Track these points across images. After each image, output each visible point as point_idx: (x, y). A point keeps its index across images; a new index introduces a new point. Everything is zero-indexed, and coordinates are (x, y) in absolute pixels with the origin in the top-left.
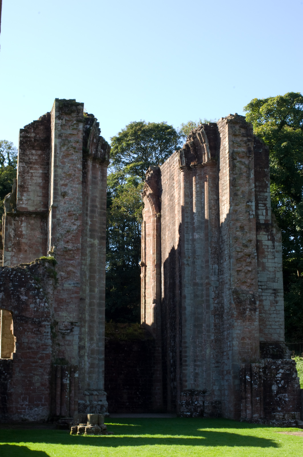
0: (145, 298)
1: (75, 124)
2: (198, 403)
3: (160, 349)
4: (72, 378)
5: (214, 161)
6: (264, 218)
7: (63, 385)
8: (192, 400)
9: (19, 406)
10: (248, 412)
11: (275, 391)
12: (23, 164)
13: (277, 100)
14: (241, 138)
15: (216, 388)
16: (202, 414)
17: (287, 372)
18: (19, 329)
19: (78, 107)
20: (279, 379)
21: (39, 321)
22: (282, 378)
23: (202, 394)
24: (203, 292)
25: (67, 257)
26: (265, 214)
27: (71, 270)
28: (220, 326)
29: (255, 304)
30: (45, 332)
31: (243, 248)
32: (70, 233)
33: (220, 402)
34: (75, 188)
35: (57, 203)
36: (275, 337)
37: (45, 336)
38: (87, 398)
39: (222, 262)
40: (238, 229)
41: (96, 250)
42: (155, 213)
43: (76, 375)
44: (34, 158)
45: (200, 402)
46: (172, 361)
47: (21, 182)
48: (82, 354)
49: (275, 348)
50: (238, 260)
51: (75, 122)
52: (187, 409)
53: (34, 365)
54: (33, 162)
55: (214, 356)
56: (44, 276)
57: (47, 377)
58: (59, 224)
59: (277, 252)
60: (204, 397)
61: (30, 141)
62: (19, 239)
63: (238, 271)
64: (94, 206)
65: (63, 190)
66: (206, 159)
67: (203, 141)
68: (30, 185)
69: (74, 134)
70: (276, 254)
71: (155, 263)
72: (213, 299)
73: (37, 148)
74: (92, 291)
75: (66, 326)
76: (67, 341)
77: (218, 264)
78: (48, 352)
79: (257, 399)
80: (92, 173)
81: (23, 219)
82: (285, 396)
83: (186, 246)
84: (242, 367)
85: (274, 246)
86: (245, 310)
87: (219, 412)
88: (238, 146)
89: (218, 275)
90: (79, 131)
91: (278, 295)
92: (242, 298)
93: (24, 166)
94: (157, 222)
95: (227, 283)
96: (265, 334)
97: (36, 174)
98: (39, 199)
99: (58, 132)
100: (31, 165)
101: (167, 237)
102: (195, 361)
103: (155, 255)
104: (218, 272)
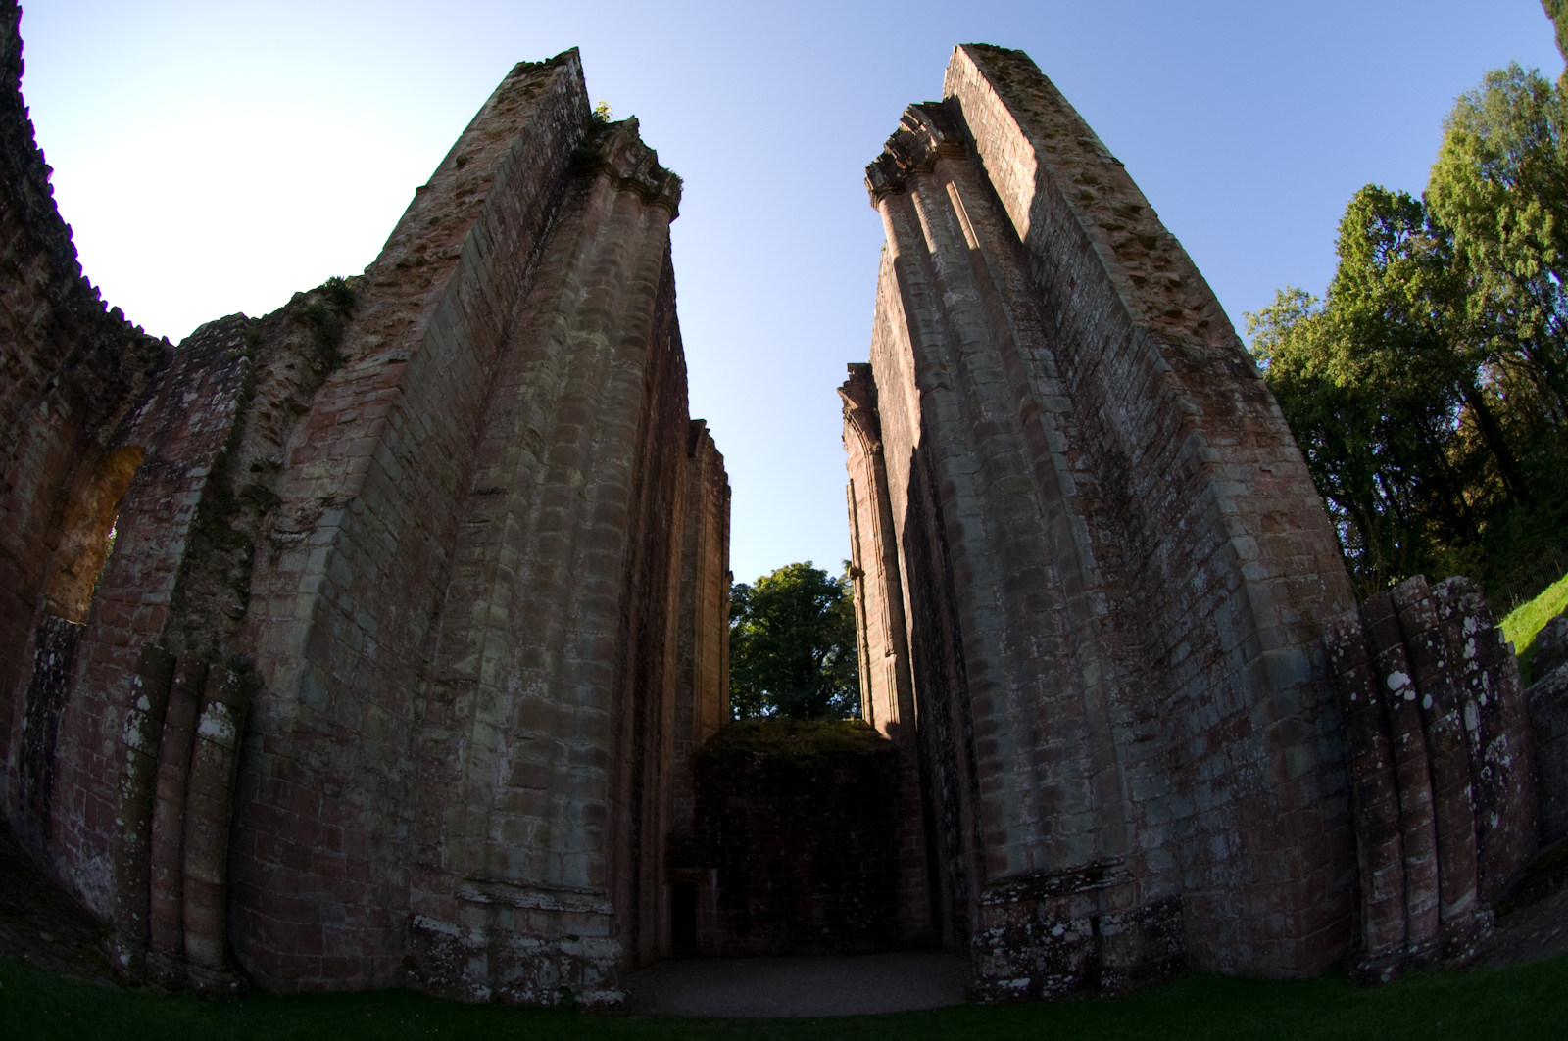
2: (1068, 930)
5: (957, 144)
8: (1034, 920)
15: (1152, 839)
21: (184, 468)
23: (1084, 883)
25: (406, 288)
29: (1253, 376)
30: (181, 510)
31: (1122, 219)
32: (437, 226)
37: (174, 527)
38: (473, 915)
41: (595, 359)
42: (869, 444)
45: (1078, 924)
48: (461, 709)
50: (1122, 250)
52: (1014, 962)
53: (117, 653)
55: (1122, 691)
58: (416, 217)
60: (1095, 894)
63: (1136, 280)
65: (462, 156)
71: (883, 552)
72: (1064, 454)
75: (303, 517)
76: (280, 575)
77: (1048, 346)
78: (160, 599)
83: (925, 338)
86: (1225, 397)
89: (1060, 377)
92: (1196, 355)
94: (875, 463)
95: (1106, 345)
102: (1035, 737)
103: (880, 536)
104: (1059, 368)
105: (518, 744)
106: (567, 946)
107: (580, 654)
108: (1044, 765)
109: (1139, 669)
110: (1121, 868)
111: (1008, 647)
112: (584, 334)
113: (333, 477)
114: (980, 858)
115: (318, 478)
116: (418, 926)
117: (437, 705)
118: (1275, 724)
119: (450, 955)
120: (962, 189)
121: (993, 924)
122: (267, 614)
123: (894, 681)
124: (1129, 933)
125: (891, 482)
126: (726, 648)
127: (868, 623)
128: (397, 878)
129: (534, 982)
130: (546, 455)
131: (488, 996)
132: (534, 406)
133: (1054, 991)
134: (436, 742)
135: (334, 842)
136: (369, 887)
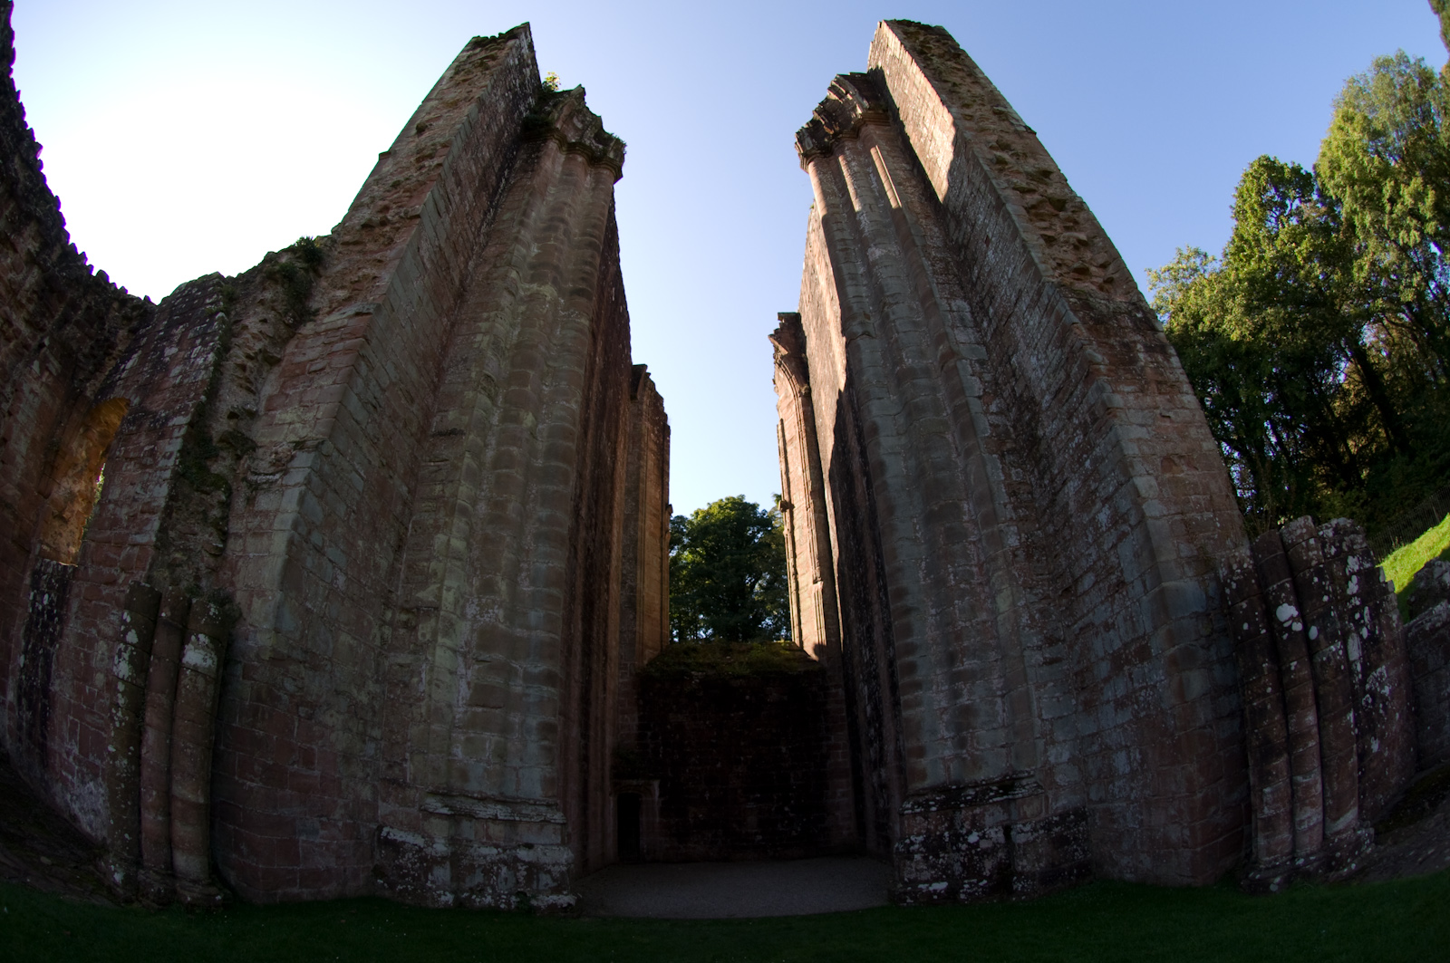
2: (983, 837)
4: (153, 663)
8: (952, 828)
15: (1060, 754)
21: (166, 417)
23: (997, 794)
24: (939, 395)
25: (371, 247)
27: (366, 276)
30: (164, 456)
31: (1034, 184)
32: (399, 188)
34: (458, 113)
35: (397, 149)
37: (158, 472)
41: (545, 309)
42: (798, 387)
45: (992, 832)
48: (423, 635)
50: (1034, 211)
52: (933, 866)
53: (106, 591)
55: (1032, 617)
60: (1005, 805)
63: (1047, 239)
65: (423, 124)
71: (811, 486)
72: (979, 397)
75: (277, 460)
76: (257, 514)
77: (965, 298)
78: (145, 540)
80: (564, 169)
83: (850, 289)
86: (1129, 347)
89: (976, 327)
92: (1102, 309)
94: (804, 405)
102: (952, 659)
103: (808, 472)
104: (975, 319)
105: (476, 667)
106: (523, 854)
107: (533, 582)
108: (960, 684)
109: (1046, 597)
110: (1033, 780)
111: (927, 575)
112: (535, 286)
113: (304, 422)
114: (901, 770)
115: (290, 424)
116: (386, 837)
117: (402, 631)
118: (1173, 650)
119: (415, 863)
120: (885, 153)
121: (914, 831)
122: (244, 550)
123: (821, 606)
124: (1038, 841)
125: (818, 422)
126: (667, 576)
127: (797, 552)
128: (366, 793)
129: (493, 888)
130: (500, 399)
131: (451, 901)
132: (489, 353)
133: (970, 894)
134: (401, 666)
135: (308, 761)
136: (341, 802)
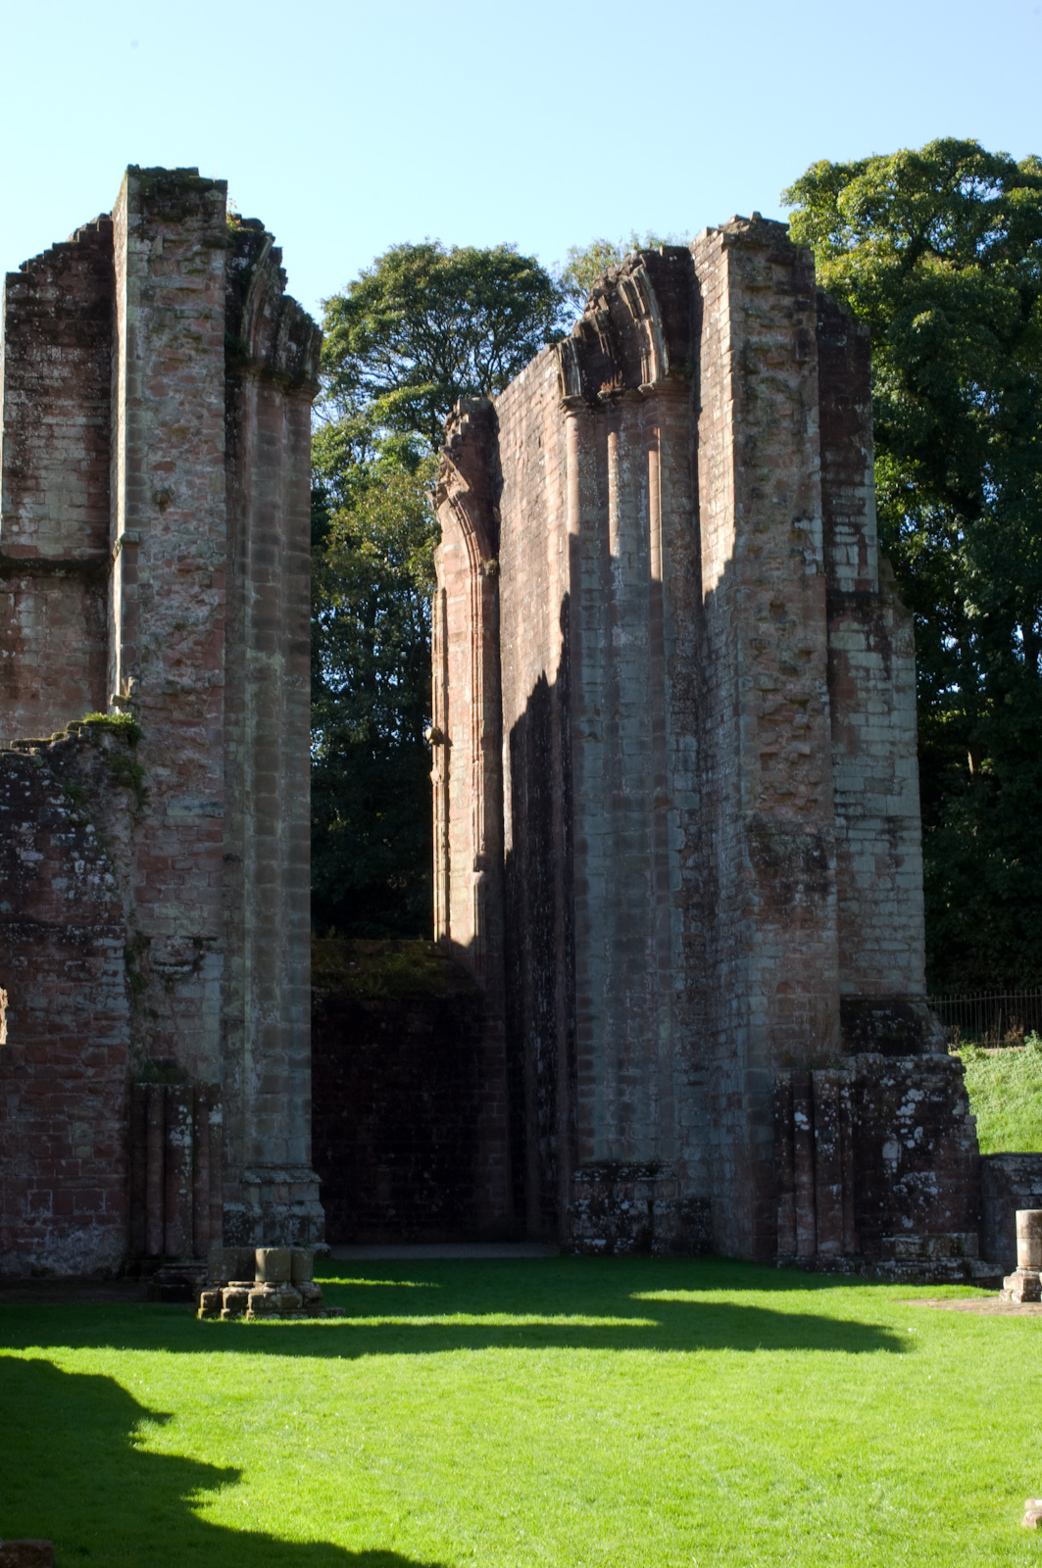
0: (447, 853)
1: (196, 254)
2: (632, 1206)
3: (501, 1025)
4: (199, 1130)
5: (682, 378)
6: (855, 575)
7: (169, 1152)
8: (610, 1196)
9: (21, 1224)
10: (803, 1234)
11: (894, 1164)
12: (19, 396)
13: (899, 165)
14: (772, 300)
15: (693, 1154)
16: (644, 1246)
17: (935, 1099)
18: (17, 963)
19: (209, 195)
20: (908, 1122)
21: (85, 936)
22: (918, 1120)
23: (644, 1175)
24: (647, 830)
25: (177, 715)
26: (855, 560)
27: (191, 761)
28: (704, 945)
29: (825, 867)
30: (105, 973)
31: (783, 678)
32: (185, 633)
33: (706, 1204)
34: (202, 475)
35: (139, 529)
36: (893, 981)
37: (104, 987)
38: (254, 1195)
39: (709, 725)
40: (765, 613)
41: (278, 689)
42: (479, 560)
43: (216, 1118)
44: (56, 373)
45: (638, 1204)
46: (540, 1066)
47: (15, 458)
48: (233, 1044)
49: (892, 1019)
50: (767, 720)
51: (197, 248)
52: (595, 1225)
53: (70, 1084)
54: (52, 387)
55: (684, 1048)
56: (98, 781)
57: (115, 1125)
58: (146, 602)
59: (899, 689)
60: (651, 1185)
61: (44, 315)
62: (10, 654)
63: (765, 758)
64: (266, 539)
65: (158, 485)
66: (652, 371)
67: (643, 310)
68: (46, 468)
69: (193, 291)
70: (895, 696)
71: (481, 730)
72: (680, 851)
73: (66, 340)
74: (263, 829)
75: (176, 953)
76: (180, 1001)
77: (696, 733)
78: (116, 1041)
79: (831, 1192)
80: (261, 425)
81: (23, 584)
82: (927, 1178)
83: (586, 672)
84: (781, 1082)
85: (887, 670)
86: (789, 888)
87: (703, 1235)
88: (762, 326)
89: (698, 768)
90: (212, 278)
91: (901, 838)
92: (780, 850)
93: (23, 404)
94: (485, 591)
95: (727, 798)
96: (858, 970)
97: (64, 428)
98: (79, 514)
99: (138, 283)
100: (46, 400)
101: (519, 641)
102: (620, 1064)
103: (480, 705)
104: (698, 761)
105: (264, 1061)
106: (298, 1210)
107: (292, 980)
108: (624, 1086)
109: (697, 1034)
110: (669, 1170)
111: (609, 991)
112: (263, 655)
113: (192, 920)
114: (573, 1142)
115: (175, 919)
120: (665, 476)
121: (581, 1196)
130: (252, 807)
